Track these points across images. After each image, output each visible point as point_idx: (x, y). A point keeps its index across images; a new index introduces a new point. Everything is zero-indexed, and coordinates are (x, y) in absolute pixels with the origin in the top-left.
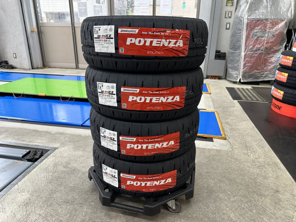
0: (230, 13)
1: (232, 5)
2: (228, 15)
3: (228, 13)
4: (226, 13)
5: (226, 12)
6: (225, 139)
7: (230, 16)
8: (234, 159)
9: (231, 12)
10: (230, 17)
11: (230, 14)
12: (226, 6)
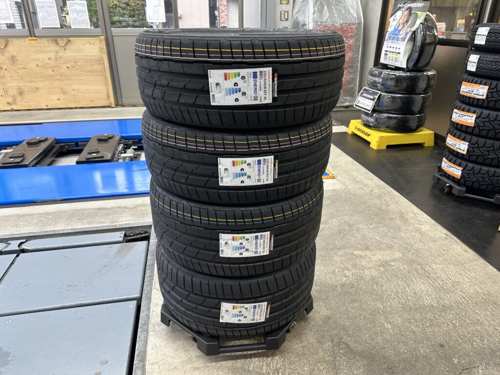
0: (286, 13)
1: (288, 3)
2: (284, 16)
3: (284, 14)
4: (281, 14)
5: (281, 12)
6: (334, 178)
7: (286, 17)
8: (352, 195)
9: (288, 12)
10: (287, 20)
11: (286, 15)
12: (281, 3)
